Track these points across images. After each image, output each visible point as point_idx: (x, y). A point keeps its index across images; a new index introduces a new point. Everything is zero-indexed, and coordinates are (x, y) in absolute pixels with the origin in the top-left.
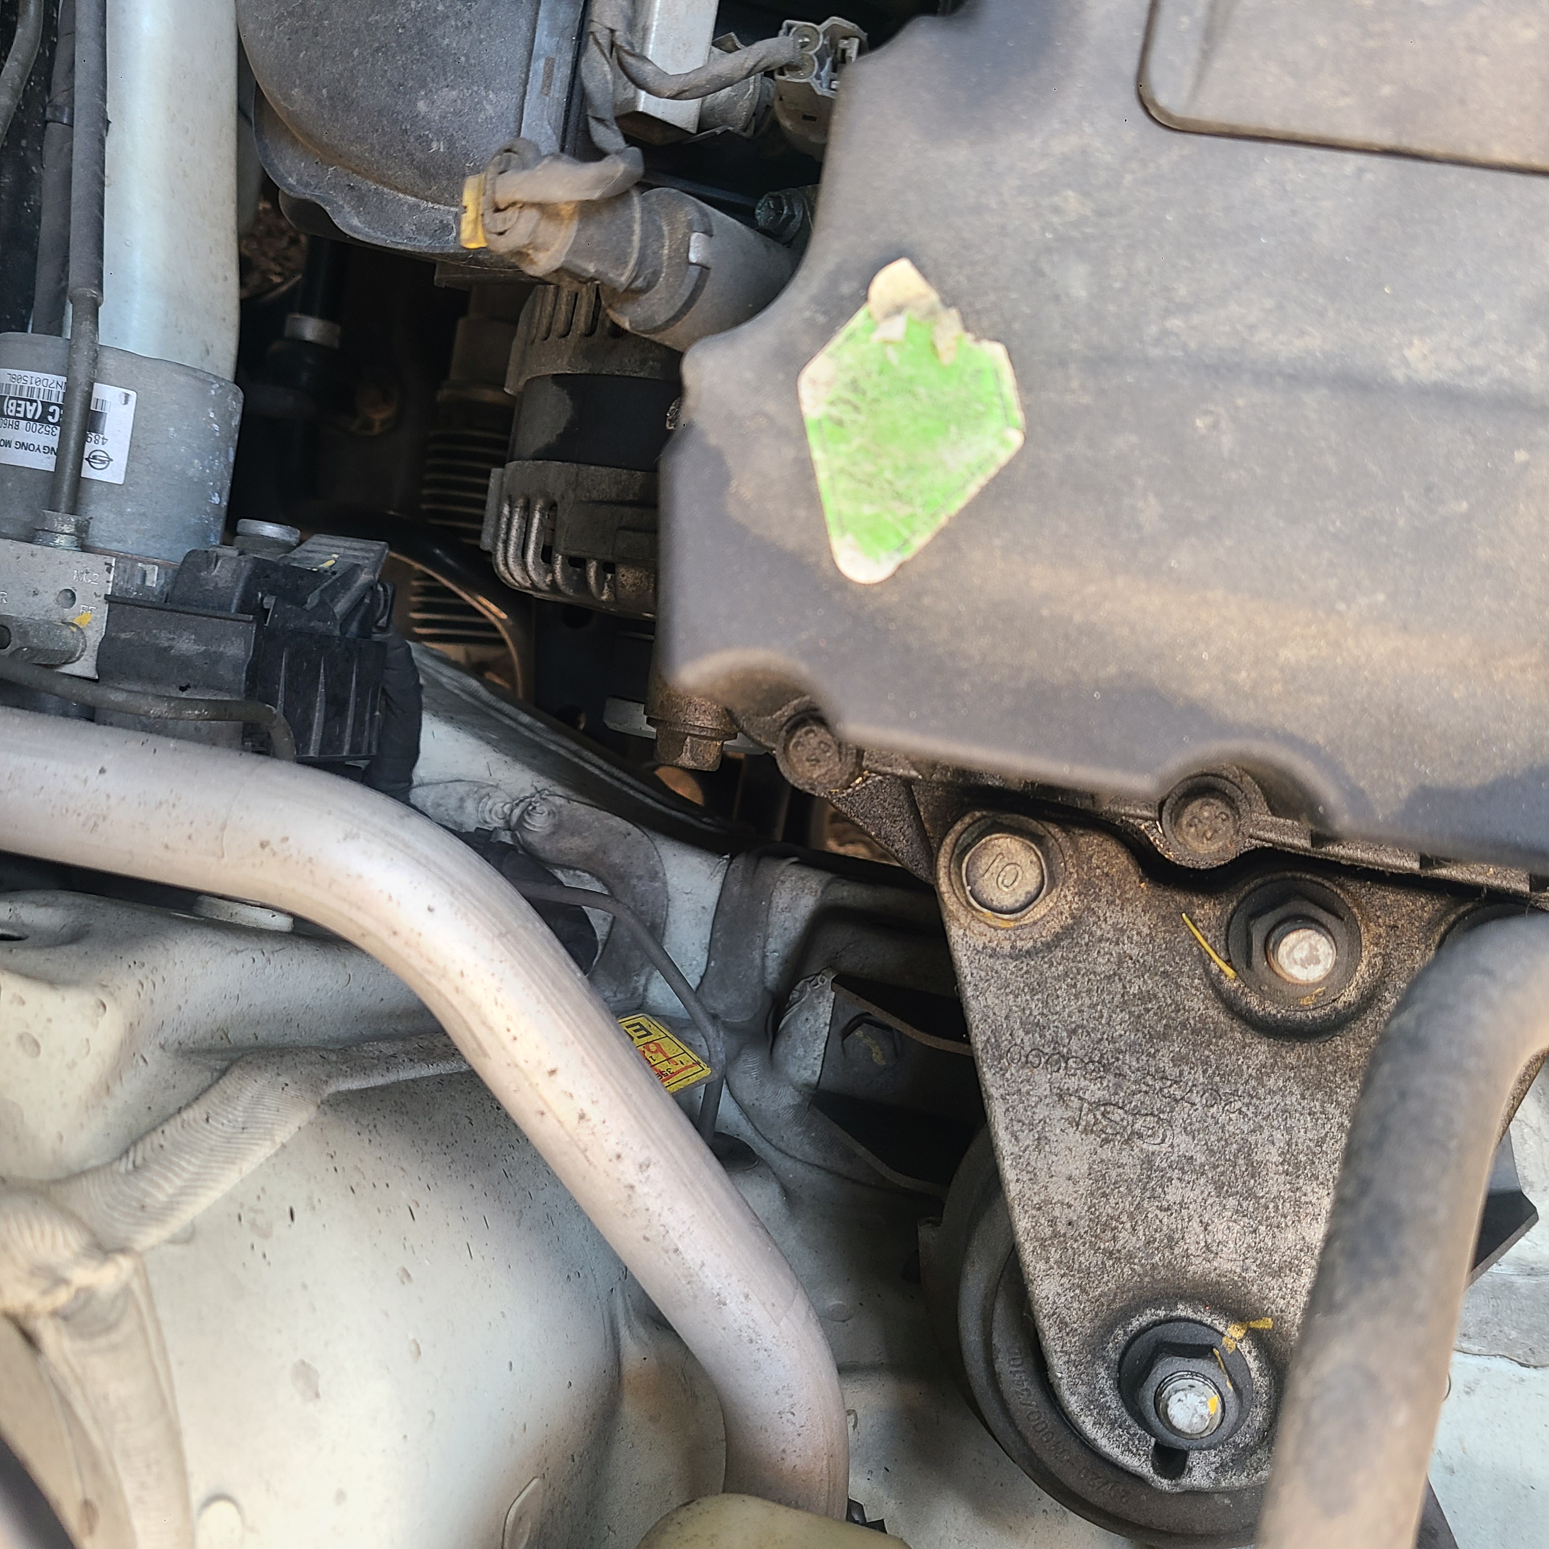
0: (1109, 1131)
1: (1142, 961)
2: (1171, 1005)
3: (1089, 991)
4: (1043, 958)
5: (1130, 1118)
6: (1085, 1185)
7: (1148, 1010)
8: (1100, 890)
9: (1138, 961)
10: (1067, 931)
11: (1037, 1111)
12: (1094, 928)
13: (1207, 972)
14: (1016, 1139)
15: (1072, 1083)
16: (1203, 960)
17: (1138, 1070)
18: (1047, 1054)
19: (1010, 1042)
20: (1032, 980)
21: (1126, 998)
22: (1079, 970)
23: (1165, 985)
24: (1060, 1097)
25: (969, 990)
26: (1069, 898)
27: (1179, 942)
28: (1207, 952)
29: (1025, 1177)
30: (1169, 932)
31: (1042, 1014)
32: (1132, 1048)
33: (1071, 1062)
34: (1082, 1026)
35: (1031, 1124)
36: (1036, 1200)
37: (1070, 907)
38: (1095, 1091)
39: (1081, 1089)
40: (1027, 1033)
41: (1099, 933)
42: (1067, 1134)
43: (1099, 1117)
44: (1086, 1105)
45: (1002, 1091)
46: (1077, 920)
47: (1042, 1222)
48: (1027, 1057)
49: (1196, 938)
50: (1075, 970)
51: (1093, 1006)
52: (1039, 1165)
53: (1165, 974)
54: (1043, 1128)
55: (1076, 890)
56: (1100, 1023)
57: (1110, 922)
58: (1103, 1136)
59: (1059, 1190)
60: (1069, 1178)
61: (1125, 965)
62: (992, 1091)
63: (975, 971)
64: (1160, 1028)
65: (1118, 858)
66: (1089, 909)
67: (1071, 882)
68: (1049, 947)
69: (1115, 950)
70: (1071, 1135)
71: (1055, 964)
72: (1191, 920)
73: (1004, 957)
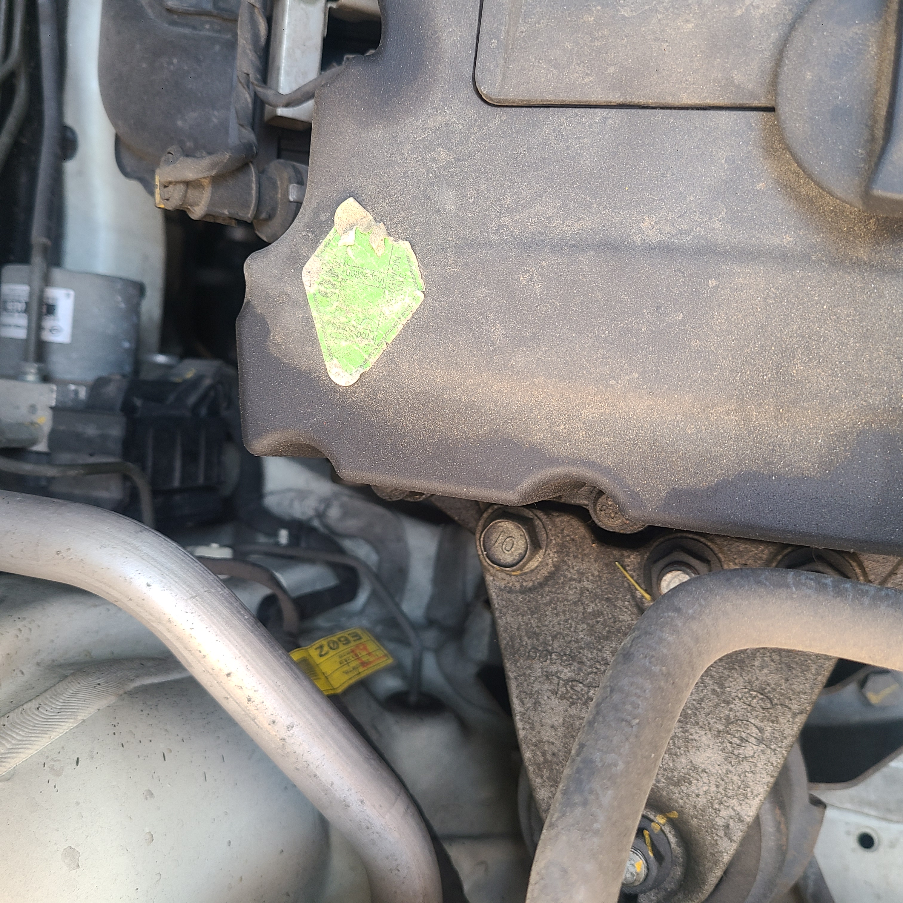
0: (575, 697)
1: (594, 591)
2: (611, 618)
3: (564, 612)
4: (538, 592)
5: (586, 689)
6: (561, 731)
7: (598, 622)
8: (569, 549)
9: (592, 592)
10: (552, 576)
11: (534, 685)
12: (566, 573)
13: (634, 597)
14: (523, 704)
15: (554, 668)
16: (632, 591)
17: (592, 659)
18: (540, 651)
19: (519, 644)
20: (532, 606)
21: (585, 615)
22: (558, 598)
23: (608, 606)
24: (547, 676)
25: (497, 612)
26: (551, 555)
27: (616, 579)
28: (633, 585)
29: (528, 726)
30: (610, 573)
31: (538, 627)
32: (589, 646)
33: (554, 656)
34: (560, 633)
35: (531, 694)
36: (534, 740)
37: (552, 560)
38: (567, 673)
39: (559, 671)
40: (529, 638)
41: (569, 575)
42: (551, 699)
43: (569, 689)
44: (561, 681)
45: (515, 674)
46: (557, 567)
47: (538, 753)
48: (529, 653)
49: (625, 577)
50: (556, 599)
51: (566, 621)
52: (535, 719)
53: (608, 599)
54: (538, 696)
55: (555, 550)
56: (570, 631)
57: (576, 569)
58: (571, 700)
59: (547, 734)
60: (552, 727)
61: (585, 595)
62: (510, 674)
63: (500, 602)
64: (604, 633)
65: (579, 529)
66: (564, 561)
67: (551, 545)
68: (542, 585)
69: (579, 586)
70: (553, 700)
71: (544, 595)
72: (622, 566)
73: (516, 592)
